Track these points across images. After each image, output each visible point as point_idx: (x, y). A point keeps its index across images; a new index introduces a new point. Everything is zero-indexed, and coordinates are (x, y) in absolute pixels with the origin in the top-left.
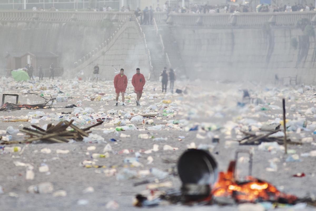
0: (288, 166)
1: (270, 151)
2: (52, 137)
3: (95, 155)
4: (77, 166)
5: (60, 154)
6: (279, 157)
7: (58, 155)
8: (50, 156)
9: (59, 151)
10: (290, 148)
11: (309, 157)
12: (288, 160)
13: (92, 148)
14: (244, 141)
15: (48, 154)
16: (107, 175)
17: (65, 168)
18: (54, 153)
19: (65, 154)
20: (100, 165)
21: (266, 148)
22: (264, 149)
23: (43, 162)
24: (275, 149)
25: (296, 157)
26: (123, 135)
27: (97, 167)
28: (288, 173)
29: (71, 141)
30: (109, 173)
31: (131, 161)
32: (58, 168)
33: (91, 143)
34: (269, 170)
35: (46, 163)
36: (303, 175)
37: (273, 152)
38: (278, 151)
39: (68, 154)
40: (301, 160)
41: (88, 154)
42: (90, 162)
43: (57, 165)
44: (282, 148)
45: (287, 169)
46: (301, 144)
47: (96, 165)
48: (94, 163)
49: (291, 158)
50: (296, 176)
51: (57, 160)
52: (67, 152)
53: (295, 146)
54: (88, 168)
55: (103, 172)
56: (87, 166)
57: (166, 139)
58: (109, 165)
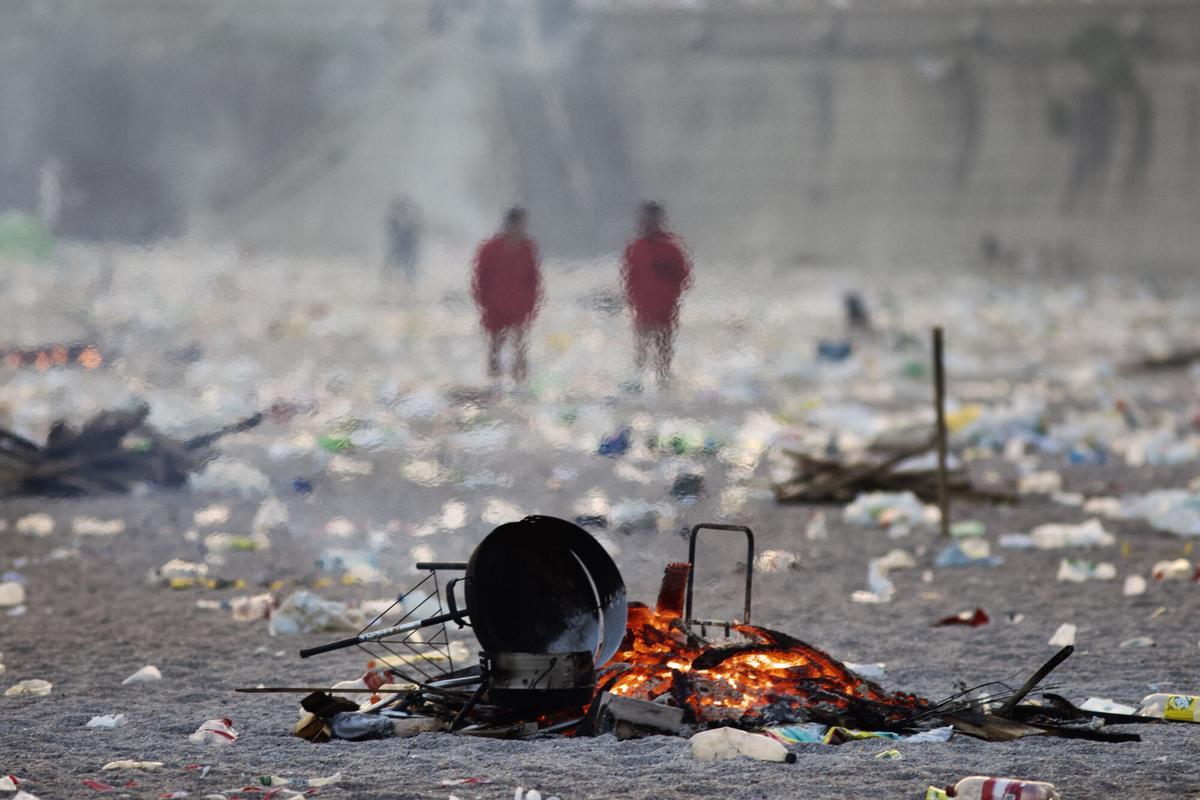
0: (936, 584)
1: (886, 526)
2: (72, 472)
3: (215, 541)
4: (139, 583)
5: (88, 537)
6: (910, 550)
7: (76, 542)
8: (48, 543)
9: (85, 526)
10: (966, 516)
11: (1031, 550)
12: (943, 558)
13: (215, 514)
14: (794, 490)
15: (41, 535)
16: (237, 617)
17: (93, 590)
18: (62, 534)
19: (105, 537)
20: (227, 578)
21: (875, 513)
22: (865, 519)
23: (11, 567)
24: (903, 520)
25: (977, 550)
26: (340, 465)
27: (212, 584)
28: (927, 611)
29: (141, 489)
30: (244, 610)
31: (347, 564)
32: (64, 589)
33: (214, 497)
34: (861, 597)
35: (23, 571)
36: (980, 618)
37: (898, 532)
38: (917, 528)
39: (117, 537)
40: (998, 561)
41: (192, 535)
42: (189, 567)
43: (62, 580)
44: (932, 514)
45: (932, 595)
46: (1014, 500)
47: (208, 577)
48: (202, 569)
49: (959, 553)
50: (953, 621)
51: (70, 558)
52: (112, 527)
53: (987, 508)
54: (177, 589)
55: (227, 607)
56: (177, 582)
57: (502, 480)
58: (260, 577)
